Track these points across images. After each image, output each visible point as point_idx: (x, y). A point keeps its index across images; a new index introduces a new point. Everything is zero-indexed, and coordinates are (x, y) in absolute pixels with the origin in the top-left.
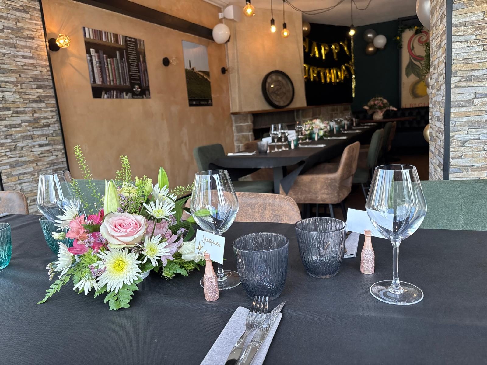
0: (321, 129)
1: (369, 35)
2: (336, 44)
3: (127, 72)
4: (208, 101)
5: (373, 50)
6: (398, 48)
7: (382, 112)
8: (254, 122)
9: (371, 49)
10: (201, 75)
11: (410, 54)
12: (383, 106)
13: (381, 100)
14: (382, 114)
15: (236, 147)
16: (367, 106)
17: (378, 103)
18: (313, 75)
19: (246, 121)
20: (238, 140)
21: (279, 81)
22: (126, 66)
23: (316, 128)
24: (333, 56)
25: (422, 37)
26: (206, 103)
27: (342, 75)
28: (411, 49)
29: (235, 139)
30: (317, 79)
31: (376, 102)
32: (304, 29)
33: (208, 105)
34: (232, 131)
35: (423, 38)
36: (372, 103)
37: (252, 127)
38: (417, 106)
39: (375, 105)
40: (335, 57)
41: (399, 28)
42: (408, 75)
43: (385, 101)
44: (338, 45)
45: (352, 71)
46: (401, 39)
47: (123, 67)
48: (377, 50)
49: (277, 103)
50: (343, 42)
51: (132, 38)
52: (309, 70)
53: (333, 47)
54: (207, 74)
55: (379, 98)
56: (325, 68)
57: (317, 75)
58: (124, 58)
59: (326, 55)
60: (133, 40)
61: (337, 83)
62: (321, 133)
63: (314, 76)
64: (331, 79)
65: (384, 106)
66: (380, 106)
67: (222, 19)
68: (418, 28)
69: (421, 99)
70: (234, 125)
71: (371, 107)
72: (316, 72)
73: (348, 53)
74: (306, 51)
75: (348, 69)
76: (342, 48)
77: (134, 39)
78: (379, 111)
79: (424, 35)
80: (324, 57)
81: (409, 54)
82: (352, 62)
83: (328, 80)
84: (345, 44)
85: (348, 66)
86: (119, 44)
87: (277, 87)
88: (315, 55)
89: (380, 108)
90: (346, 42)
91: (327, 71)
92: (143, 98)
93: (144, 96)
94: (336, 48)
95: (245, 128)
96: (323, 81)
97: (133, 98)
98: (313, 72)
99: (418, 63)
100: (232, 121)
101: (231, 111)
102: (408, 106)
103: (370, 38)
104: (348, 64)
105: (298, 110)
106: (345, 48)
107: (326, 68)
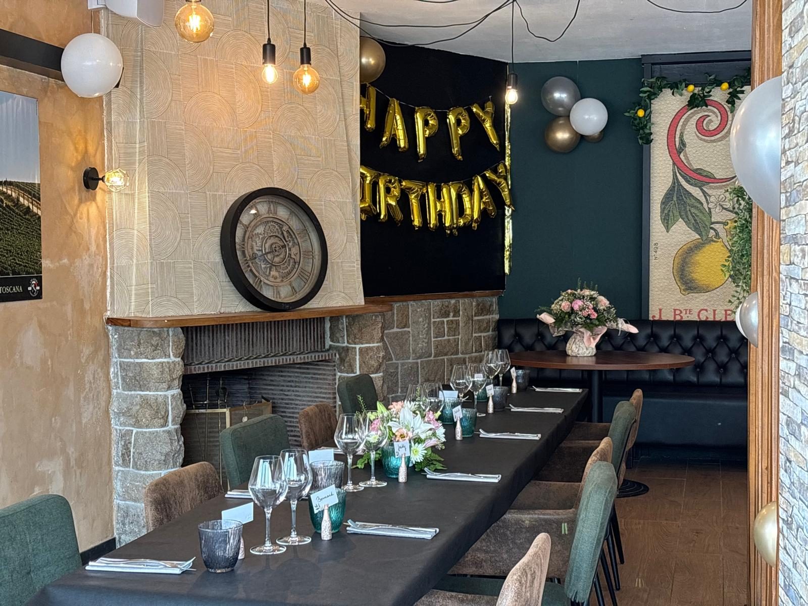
0: (418, 440)
1: (557, 95)
2: (460, 109)
4: (25, 282)
5: (571, 139)
6: (640, 142)
7: (594, 336)
8: (186, 357)
9: (562, 136)
10: (9, 197)
11: (674, 164)
12: (598, 319)
13: (592, 299)
14: (593, 344)
15: (114, 436)
16: (550, 312)
17: (582, 309)
18: (386, 201)
19: (158, 349)
20: (125, 413)
21: (280, 223)
23: (402, 436)
24: (450, 146)
25: (709, 116)
26: (18, 289)
27: (474, 206)
28: (677, 149)
29: (114, 407)
30: (399, 216)
31: (577, 305)
32: (364, 60)
33: (26, 296)
34: (108, 380)
35: (711, 121)
36: (564, 305)
37: (179, 371)
38: (694, 317)
39: (573, 311)
40: (455, 150)
41: (643, 85)
42: (667, 222)
43: (604, 302)
44: (465, 114)
45: (506, 194)
46: (648, 117)
48: (581, 139)
49: (268, 293)
50: (483, 108)
52: (375, 185)
53: (451, 119)
54: (32, 191)
55: (587, 292)
56: (426, 180)
57: (398, 202)
59: (428, 140)
61: (459, 228)
62: (418, 454)
63: (388, 206)
64: (440, 216)
65: (601, 321)
66: (588, 317)
67: (97, 11)
68: (697, 90)
69: (704, 296)
70: (115, 359)
71: (560, 318)
72: (396, 192)
73: (494, 141)
74: (370, 125)
75: (493, 188)
76: (476, 123)
78: (587, 334)
79: (714, 113)
81: (671, 162)
82: (505, 166)
83: (433, 221)
84: (486, 113)
85: (494, 177)
87: (272, 240)
88: (394, 139)
89: (589, 324)
90: (489, 108)
91: (431, 192)
94: (458, 122)
95: (156, 372)
96: (417, 222)
98: (388, 190)
99: (695, 191)
100: (108, 346)
101: (109, 314)
102: (668, 316)
103: (560, 103)
104: (495, 171)
105: (336, 316)
106: (488, 125)
107: (426, 182)
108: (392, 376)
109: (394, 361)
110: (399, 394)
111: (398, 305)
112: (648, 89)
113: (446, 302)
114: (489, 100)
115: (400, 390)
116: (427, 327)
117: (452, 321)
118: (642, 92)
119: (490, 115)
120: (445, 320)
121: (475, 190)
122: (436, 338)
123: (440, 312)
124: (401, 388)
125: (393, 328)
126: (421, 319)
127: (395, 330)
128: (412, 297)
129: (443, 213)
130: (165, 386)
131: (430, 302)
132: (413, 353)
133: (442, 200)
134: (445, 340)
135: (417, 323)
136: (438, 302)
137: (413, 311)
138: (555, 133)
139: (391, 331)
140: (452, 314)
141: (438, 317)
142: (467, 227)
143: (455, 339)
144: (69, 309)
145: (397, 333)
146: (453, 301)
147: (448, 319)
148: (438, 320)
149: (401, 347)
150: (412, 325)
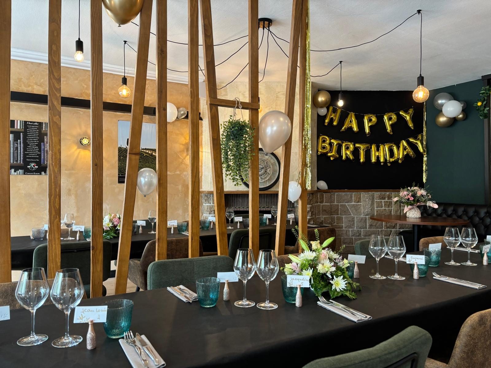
3: (20, 152)
9: (442, 119)
22: (21, 147)
47: (17, 148)
51: (35, 122)
58: (20, 139)
60: (36, 124)
77: (38, 123)
80: (367, 130)
86: (16, 127)
92: (41, 174)
93: (43, 173)
97: (25, 174)
108: (350, 222)
109: (352, 216)
110: (355, 229)
111: (355, 193)
112: (484, 91)
113: (383, 193)
114: (412, 108)
115: (355, 227)
116: (371, 203)
117: (387, 202)
118: (480, 94)
119: (410, 115)
120: (383, 201)
121: (401, 146)
122: (377, 208)
123: (379, 197)
124: (356, 227)
125: (352, 202)
126: (367, 200)
127: (353, 203)
128: (363, 190)
129: (380, 157)
130: (208, 213)
131: (374, 193)
132: (363, 213)
133: (380, 151)
134: (382, 209)
135: (365, 201)
136: (379, 193)
137: (363, 196)
138: (439, 118)
139: (351, 203)
140: (387, 199)
141: (379, 199)
142: (396, 162)
143: (389, 210)
144: (180, 187)
145: (354, 204)
146: (388, 193)
147: (384, 200)
148: (379, 200)
149: (356, 210)
150: (363, 202)
